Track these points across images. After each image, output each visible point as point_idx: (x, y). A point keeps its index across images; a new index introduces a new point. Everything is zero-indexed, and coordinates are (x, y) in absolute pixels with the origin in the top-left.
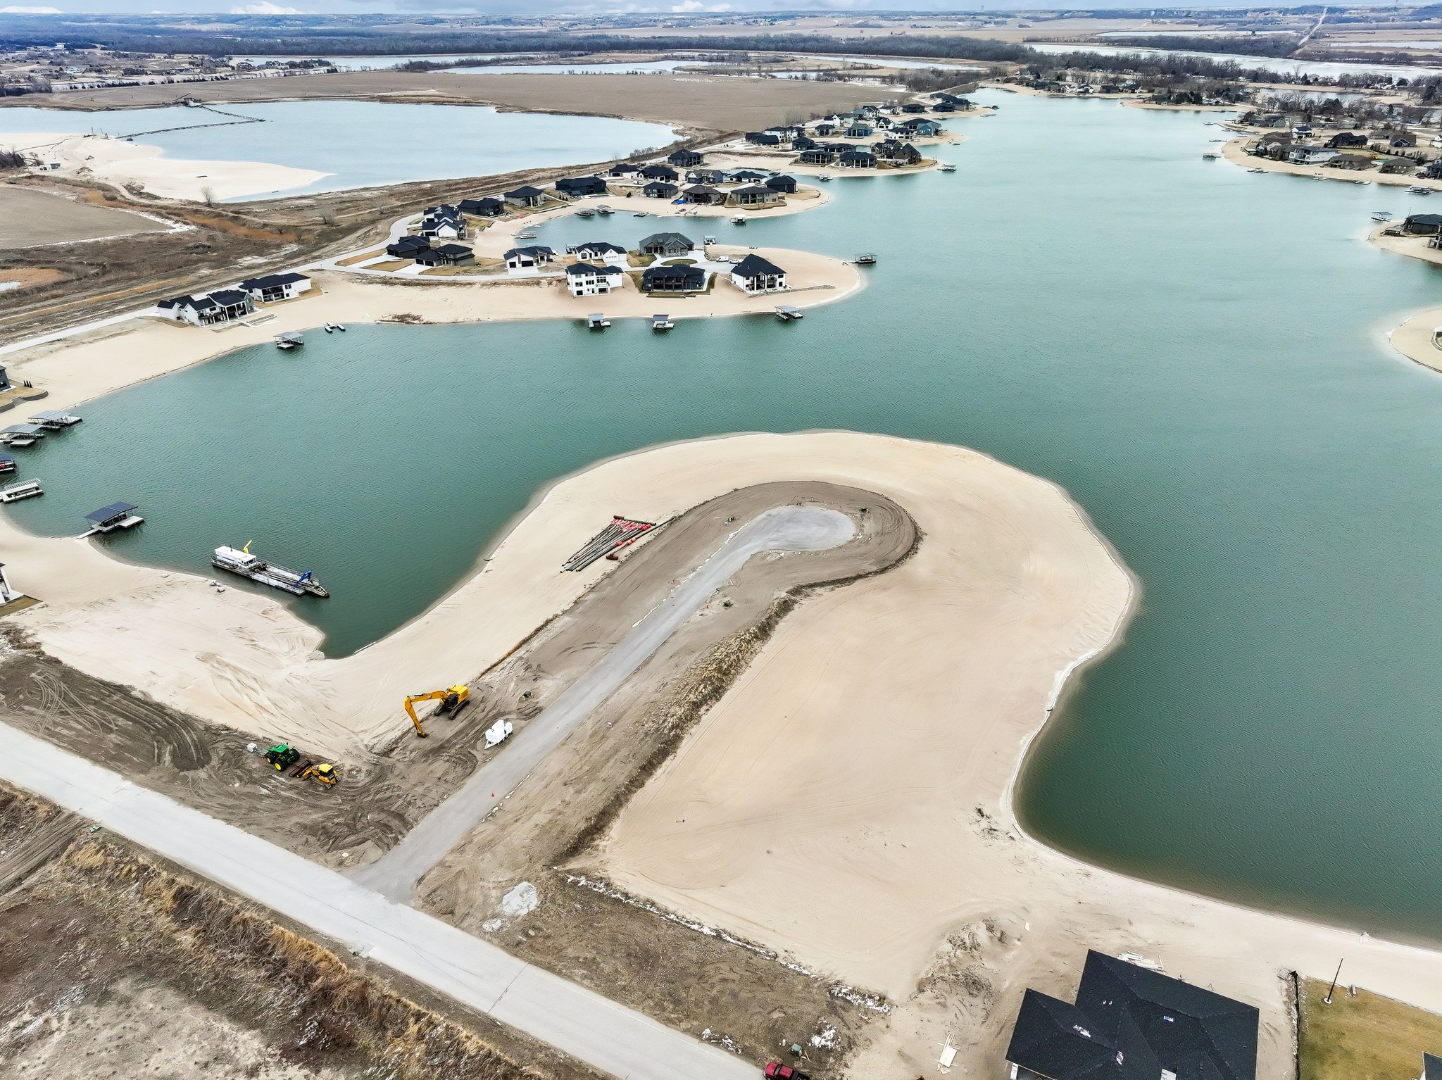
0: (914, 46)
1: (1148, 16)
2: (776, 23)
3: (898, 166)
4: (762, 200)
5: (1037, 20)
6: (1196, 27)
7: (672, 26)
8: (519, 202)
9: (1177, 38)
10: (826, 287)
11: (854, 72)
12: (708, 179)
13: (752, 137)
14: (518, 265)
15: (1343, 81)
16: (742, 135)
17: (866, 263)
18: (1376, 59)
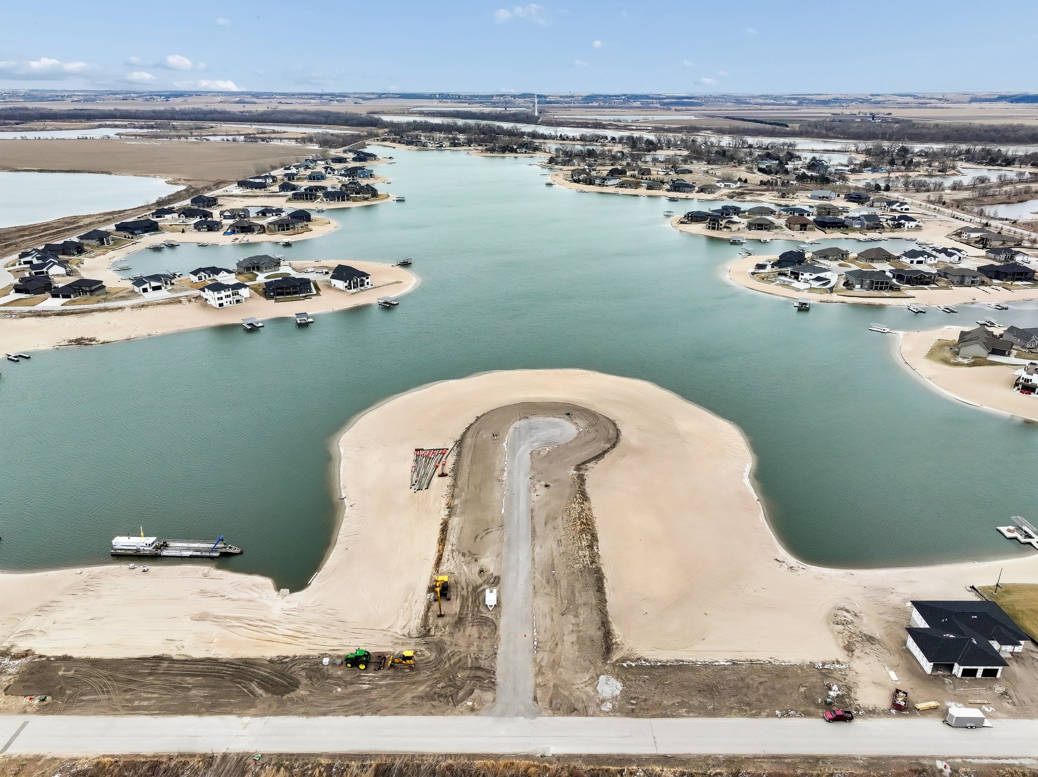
0: (300, 117)
1: (436, 98)
2: (171, 99)
3: (366, 199)
4: (294, 228)
5: (364, 99)
6: (467, 105)
7: (79, 101)
9: (467, 112)
10: (397, 282)
11: (273, 136)
12: (240, 216)
13: (242, 184)
14: (150, 290)
15: (583, 139)
16: (231, 182)
17: (405, 264)
18: (585, 125)
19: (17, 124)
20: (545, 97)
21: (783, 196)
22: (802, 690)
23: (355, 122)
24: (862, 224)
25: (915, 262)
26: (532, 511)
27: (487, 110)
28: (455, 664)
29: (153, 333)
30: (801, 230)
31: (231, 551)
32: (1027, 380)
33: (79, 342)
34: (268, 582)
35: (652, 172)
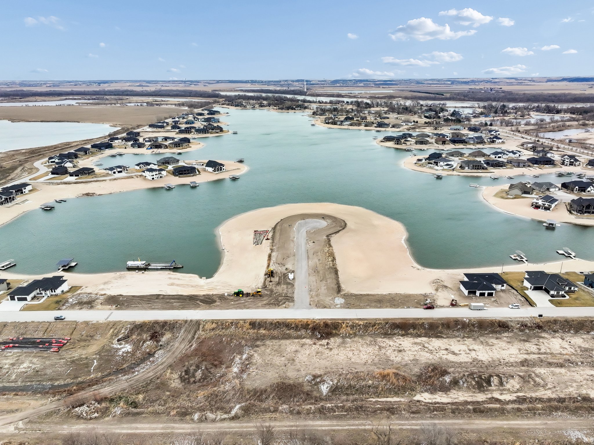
0: (175, 93)
1: (249, 82)
2: (101, 85)
3: (217, 133)
4: (182, 146)
5: (209, 83)
6: (267, 86)
8: (82, 153)
9: (267, 89)
11: (162, 103)
12: (153, 140)
13: (151, 126)
14: (117, 173)
15: (331, 102)
16: (144, 126)
17: (241, 161)
18: (332, 96)
19: (20, 98)
20: (310, 81)
21: (436, 129)
22: (416, 301)
23: (206, 95)
24: (474, 141)
25: (497, 157)
26: (307, 250)
27: (278, 89)
28: (278, 295)
29: (122, 191)
30: (443, 144)
31: (178, 266)
32: (537, 203)
33: (87, 194)
34: (196, 276)
35: (368, 119)
